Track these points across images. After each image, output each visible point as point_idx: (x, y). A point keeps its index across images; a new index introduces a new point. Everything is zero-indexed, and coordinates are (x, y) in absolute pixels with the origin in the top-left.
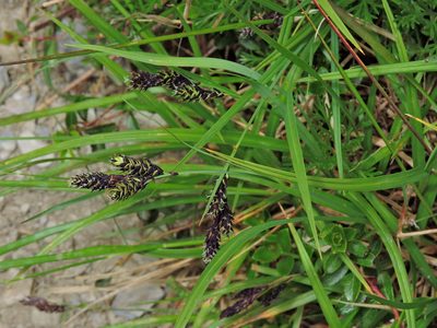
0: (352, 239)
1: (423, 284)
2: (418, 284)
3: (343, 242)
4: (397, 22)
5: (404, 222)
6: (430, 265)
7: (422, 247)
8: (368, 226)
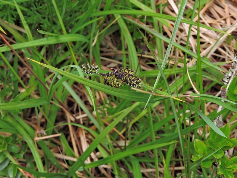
0: (10, 143)
1: (54, 169)
2: (50, 170)
3: (5, 144)
4: (26, 20)
5: (38, 132)
6: (56, 158)
7: (50, 148)
8: (19, 136)
